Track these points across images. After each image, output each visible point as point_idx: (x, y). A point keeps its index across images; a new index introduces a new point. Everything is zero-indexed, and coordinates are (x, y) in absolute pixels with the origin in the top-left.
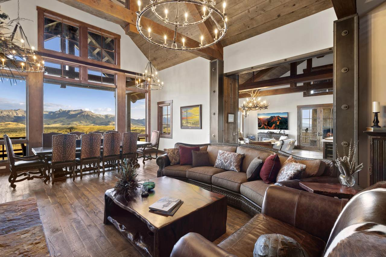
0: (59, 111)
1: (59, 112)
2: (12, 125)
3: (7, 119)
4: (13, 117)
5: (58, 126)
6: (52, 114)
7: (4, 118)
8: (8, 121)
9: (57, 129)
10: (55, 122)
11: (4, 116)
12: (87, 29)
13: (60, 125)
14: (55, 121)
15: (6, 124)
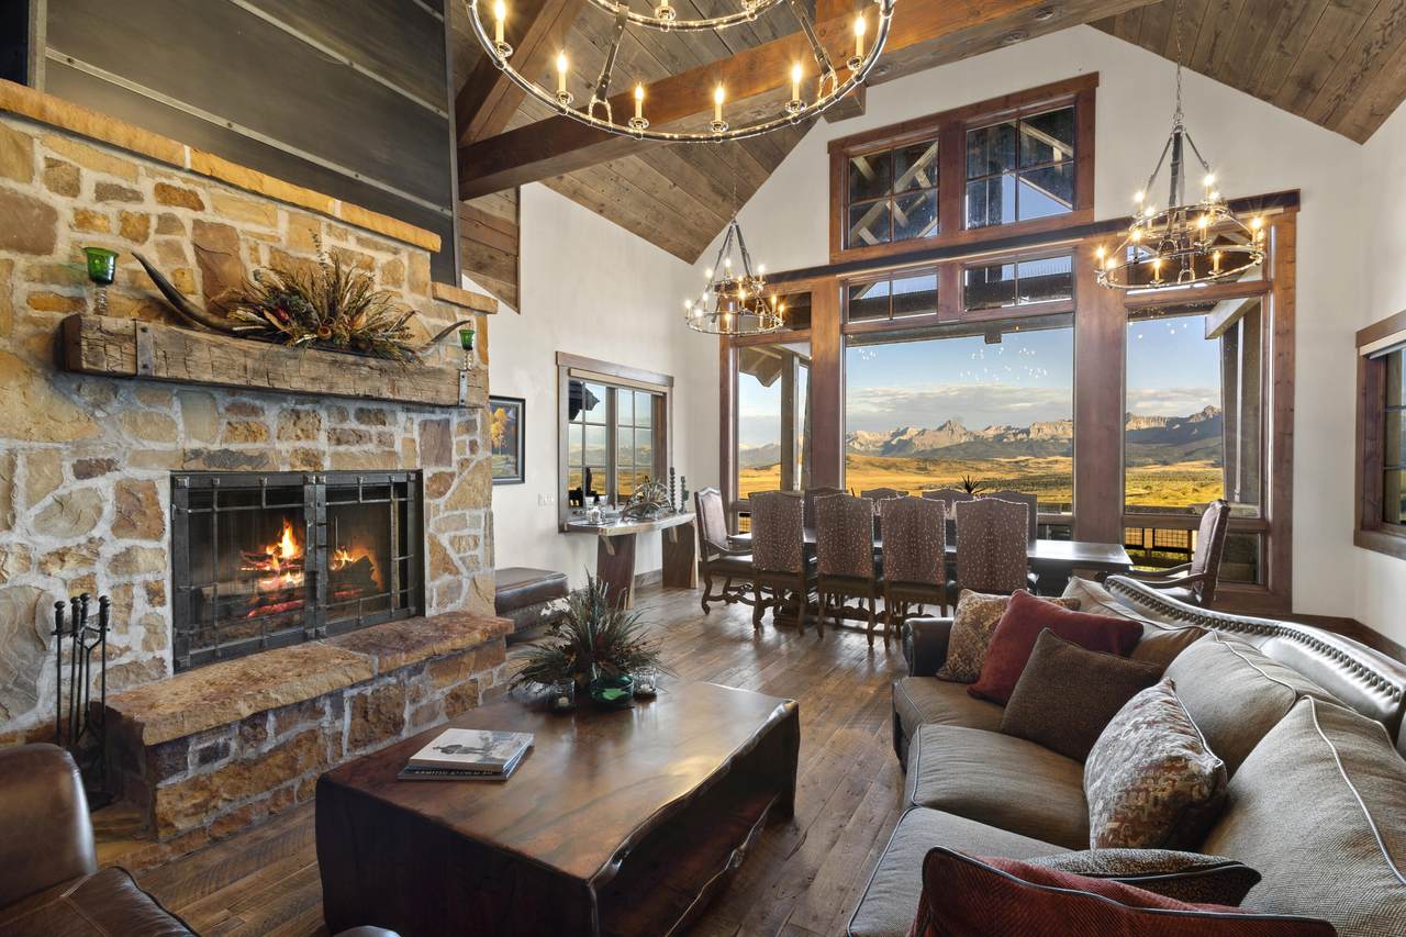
0: (1204, 413)
1: (1202, 419)
2: (1062, 466)
3: (1051, 447)
4: (1066, 441)
5: (1198, 470)
6: (1177, 426)
7: (1045, 445)
8: (1054, 455)
9: (1194, 480)
10: (1187, 454)
11: (1044, 441)
12: (965, 127)
13: (1207, 464)
14: (1188, 450)
15: (1049, 463)
